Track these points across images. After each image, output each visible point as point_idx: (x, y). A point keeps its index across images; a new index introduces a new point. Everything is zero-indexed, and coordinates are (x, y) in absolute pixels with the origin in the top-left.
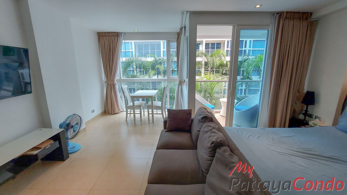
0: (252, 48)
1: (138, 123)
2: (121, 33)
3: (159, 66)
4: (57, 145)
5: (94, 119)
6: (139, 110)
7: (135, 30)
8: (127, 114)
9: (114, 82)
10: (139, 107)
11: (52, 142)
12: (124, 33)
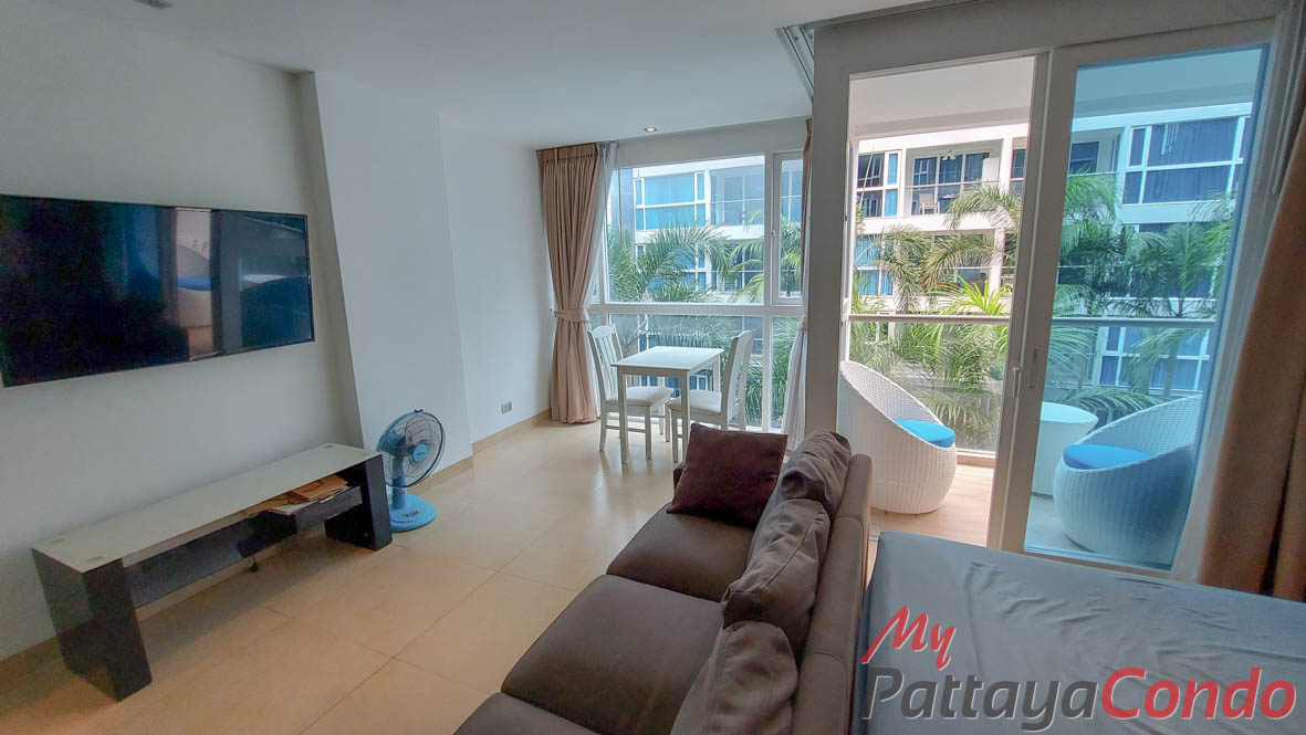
0: (1149, 165)
1: (639, 464)
2: (605, 145)
3: (792, 255)
4: (356, 498)
5: (509, 434)
6: (643, 418)
7: (646, 130)
8: (605, 427)
9: (579, 315)
10: (644, 407)
11: (343, 486)
12: (619, 144)
